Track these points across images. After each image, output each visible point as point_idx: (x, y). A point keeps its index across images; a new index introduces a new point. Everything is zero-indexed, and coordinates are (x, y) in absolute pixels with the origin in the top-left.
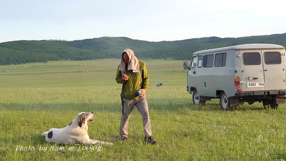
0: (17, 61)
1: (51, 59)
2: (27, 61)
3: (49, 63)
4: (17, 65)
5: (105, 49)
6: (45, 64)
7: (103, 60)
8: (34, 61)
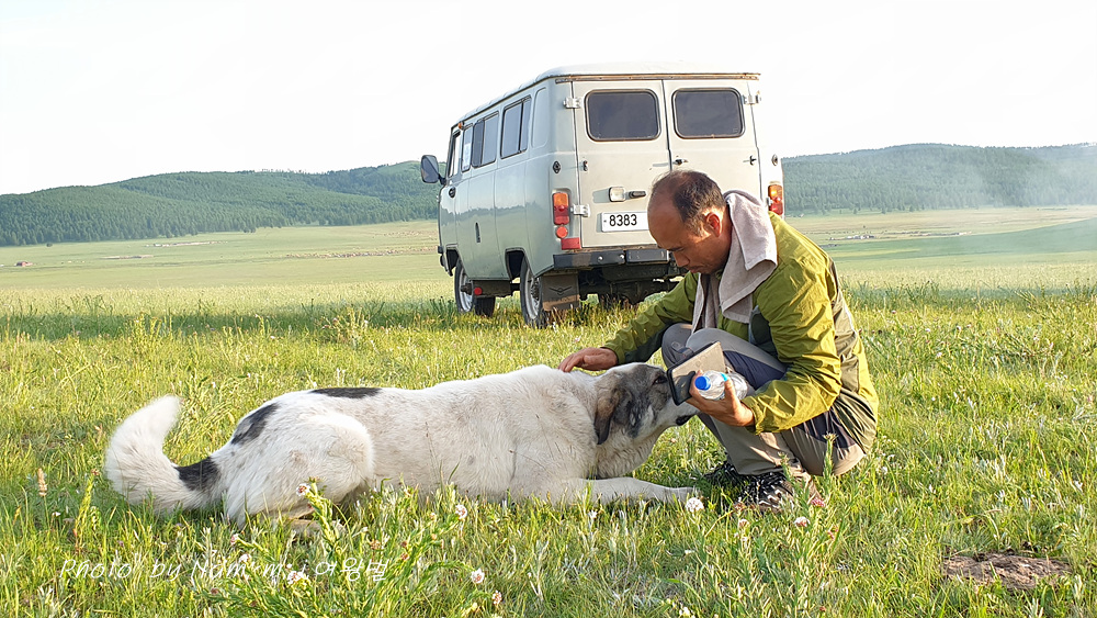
0: (173, 229)
1: (265, 223)
2: (201, 229)
3: (261, 232)
4: (174, 240)
5: (411, 193)
6: (249, 235)
7: (405, 223)
8: (220, 228)
